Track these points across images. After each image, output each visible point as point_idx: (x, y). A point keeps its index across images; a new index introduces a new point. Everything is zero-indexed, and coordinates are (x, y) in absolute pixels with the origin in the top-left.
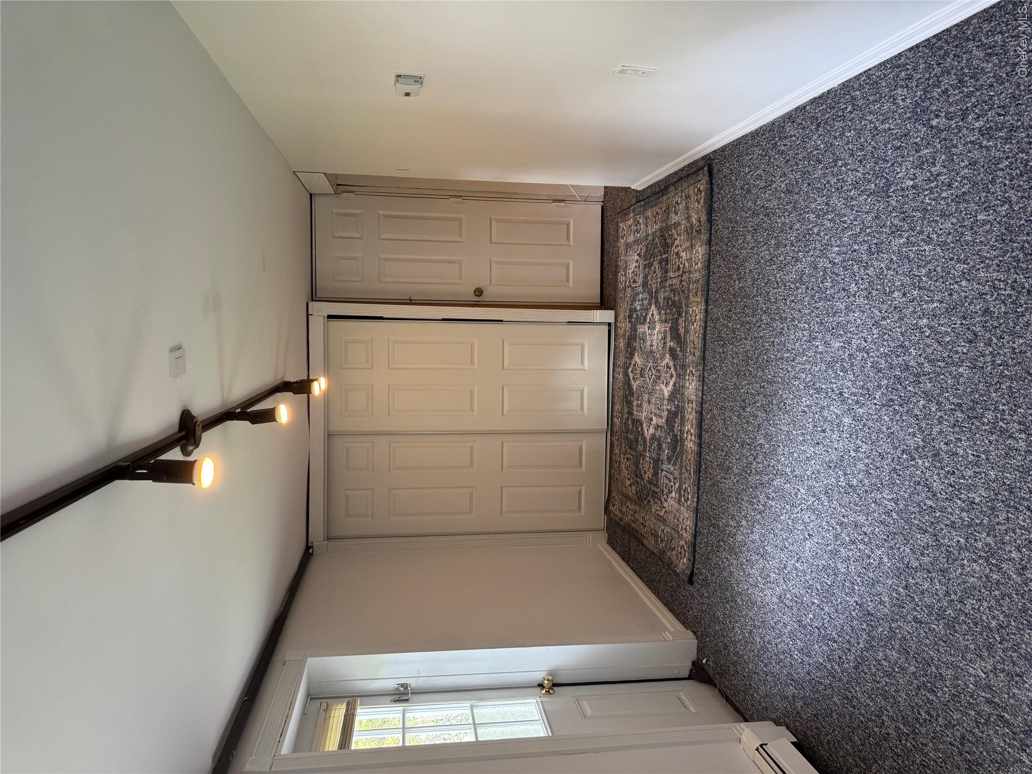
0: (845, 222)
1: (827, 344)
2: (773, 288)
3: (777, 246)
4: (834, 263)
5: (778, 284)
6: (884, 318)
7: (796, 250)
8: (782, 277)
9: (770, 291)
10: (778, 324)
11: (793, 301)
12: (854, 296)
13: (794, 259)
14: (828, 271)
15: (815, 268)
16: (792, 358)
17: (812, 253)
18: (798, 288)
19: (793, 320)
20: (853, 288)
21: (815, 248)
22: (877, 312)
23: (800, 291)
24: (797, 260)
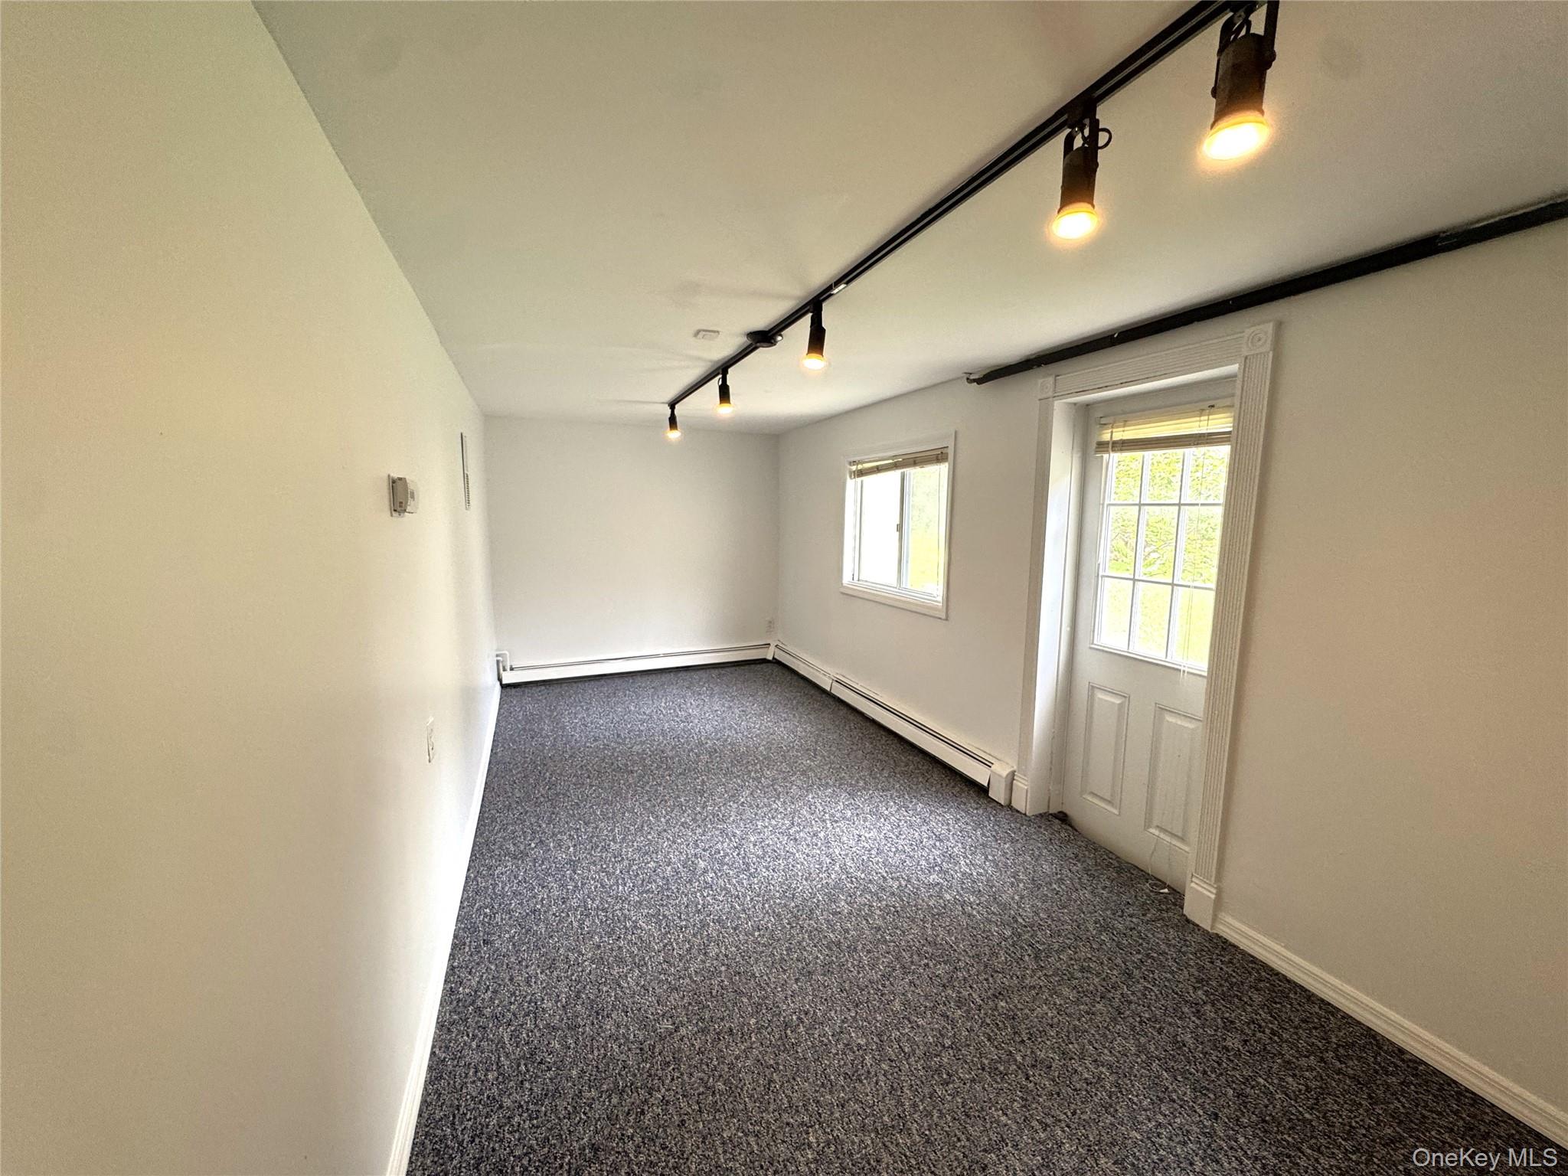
0: (596, 887)
1: (705, 871)
2: (673, 950)
3: (620, 961)
4: (633, 886)
5: (667, 944)
6: (668, 839)
7: (623, 931)
8: (657, 941)
9: (677, 953)
10: (713, 929)
11: (680, 918)
12: (657, 862)
13: (635, 932)
14: (641, 889)
15: (640, 903)
16: (737, 899)
17: (626, 912)
18: (664, 916)
19: (699, 911)
20: (652, 865)
21: (621, 909)
22: (665, 845)
23: (666, 912)
24: (635, 927)
